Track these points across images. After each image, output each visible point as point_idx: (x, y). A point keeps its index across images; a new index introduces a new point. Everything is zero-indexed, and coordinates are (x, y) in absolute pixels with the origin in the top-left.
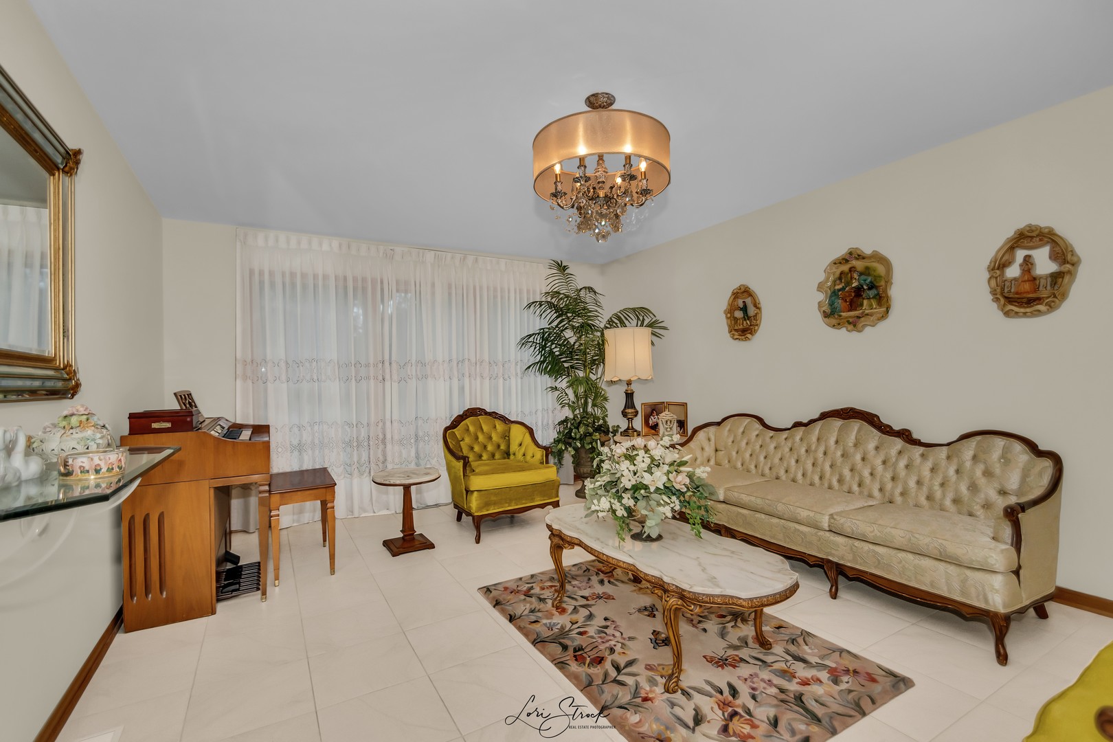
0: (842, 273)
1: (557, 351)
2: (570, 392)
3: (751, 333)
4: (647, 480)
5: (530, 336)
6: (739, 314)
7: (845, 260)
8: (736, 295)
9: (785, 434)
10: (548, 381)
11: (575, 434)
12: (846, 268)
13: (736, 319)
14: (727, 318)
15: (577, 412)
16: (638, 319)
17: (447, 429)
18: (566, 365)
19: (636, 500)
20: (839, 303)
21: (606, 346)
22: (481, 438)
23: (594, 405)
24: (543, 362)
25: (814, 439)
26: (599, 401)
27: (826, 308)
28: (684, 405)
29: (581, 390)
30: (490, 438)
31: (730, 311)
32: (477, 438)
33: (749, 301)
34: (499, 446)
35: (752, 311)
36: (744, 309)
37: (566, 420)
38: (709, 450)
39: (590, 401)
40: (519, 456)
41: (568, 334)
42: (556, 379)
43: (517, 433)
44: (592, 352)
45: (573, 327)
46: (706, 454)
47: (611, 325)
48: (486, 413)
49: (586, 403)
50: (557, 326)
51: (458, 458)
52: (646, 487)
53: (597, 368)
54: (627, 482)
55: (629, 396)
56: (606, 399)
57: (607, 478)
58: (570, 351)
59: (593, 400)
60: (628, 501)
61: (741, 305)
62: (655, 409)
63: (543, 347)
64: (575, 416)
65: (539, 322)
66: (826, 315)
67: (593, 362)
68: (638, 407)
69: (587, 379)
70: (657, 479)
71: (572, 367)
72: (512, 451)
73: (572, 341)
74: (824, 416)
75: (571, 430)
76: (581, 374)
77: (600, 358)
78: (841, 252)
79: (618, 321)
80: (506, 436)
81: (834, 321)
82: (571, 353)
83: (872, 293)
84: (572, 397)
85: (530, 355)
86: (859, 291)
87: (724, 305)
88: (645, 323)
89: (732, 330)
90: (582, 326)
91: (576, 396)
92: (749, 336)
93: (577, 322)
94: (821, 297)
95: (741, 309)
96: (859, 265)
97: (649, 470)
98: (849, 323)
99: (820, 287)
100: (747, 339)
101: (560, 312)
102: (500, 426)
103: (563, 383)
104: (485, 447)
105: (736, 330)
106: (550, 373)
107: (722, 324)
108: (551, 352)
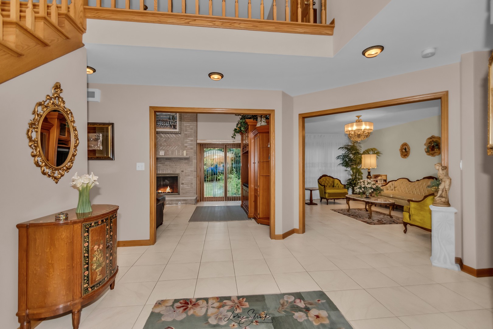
0: (430, 141)
1: (347, 160)
2: (351, 171)
3: (407, 156)
4: (367, 186)
5: (340, 156)
6: (404, 151)
7: (431, 138)
8: (403, 145)
9: (413, 183)
10: (345, 168)
11: (353, 182)
12: (431, 140)
13: (403, 152)
14: (400, 151)
15: (353, 177)
16: (373, 151)
17: (318, 179)
18: (350, 164)
19: (364, 189)
20: (430, 149)
21: (362, 159)
22: (327, 182)
23: (358, 175)
24: (343, 163)
25: (420, 184)
26: (360, 174)
27: (427, 150)
28: (386, 176)
29: (354, 171)
30: (329, 182)
31: (401, 150)
32: (326, 182)
33: (406, 147)
34: (331, 184)
35: (407, 150)
36: (405, 149)
37: (350, 179)
38: (392, 187)
39: (357, 174)
40: (337, 187)
41: (351, 155)
42: (347, 168)
43: (336, 181)
44: (358, 160)
45: (352, 154)
46: (391, 188)
47: (364, 153)
48: (328, 176)
49: (356, 175)
50: (347, 153)
51: (322, 186)
52: (367, 187)
53: (360, 165)
54: (363, 186)
55: (369, 173)
56: (362, 174)
57: (359, 186)
58: (351, 160)
59: (358, 174)
60: (363, 190)
61: (404, 148)
62: (376, 176)
63: (343, 159)
64: (352, 178)
65: (342, 152)
66: (426, 152)
67: (359, 163)
68: (372, 176)
69: (356, 168)
70: (369, 186)
71: (352, 164)
72: (335, 186)
73: (352, 157)
74: (424, 178)
75: (351, 182)
76: (355, 167)
77: (360, 163)
78: (430, 136)
79: (367, 152)
80: (333, 182)
81: (429, 154)
82: (351, 161)
83: (437, 147)
84: (352, 173)
85: (340, 161)
86: (433, 147)
87: (399, 148)
88: (375, 152)
89: (402, 155)
90: (355, 153)
91: (353, 172)
92: (406, 157)
93: (353, 152)
94: (425, 147)
95: (404, 149)
96: (434, 140)
97: (368, 184)
98: (432, 154)
99: (425, 145)
100: (406, 158)
101: (349, 150)
102: (331, 179)
103: (349, 169)
104: (328, 184)
105: (403, 155)
106: (345, 166)
107: (399, 153)
108: (346, 161)
